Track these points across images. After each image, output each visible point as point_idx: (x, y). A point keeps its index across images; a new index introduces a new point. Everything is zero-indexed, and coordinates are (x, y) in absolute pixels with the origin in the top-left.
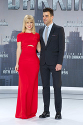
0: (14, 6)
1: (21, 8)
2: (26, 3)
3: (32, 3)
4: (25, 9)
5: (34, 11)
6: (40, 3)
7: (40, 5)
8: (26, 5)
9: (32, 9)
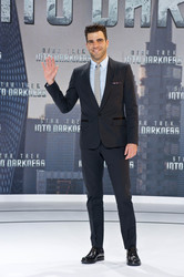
0: (105, 19)
1: (121, 24)
2: (132, 13)
3: (146, 12)
4: (129, 25)
5: (149, 29)
6: (163, 13)
7: (162, 16)
8: (132, 17)
9: (145, 26)
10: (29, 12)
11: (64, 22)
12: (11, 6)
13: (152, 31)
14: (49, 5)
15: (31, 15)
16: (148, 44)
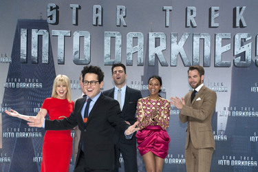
0: (113, 60)
2: (131, 56)
3: (141, 56)
5: (143, 67)
6: (152, 56)
7: (151, 58)
8: (131, 59)
9: (140, 65)
10: (61, 56)
11: (85, 63)
12: (49, 53)
13: (145, 68)
14: (74, 51)
15: (62, 58)
16: (142, 77)
